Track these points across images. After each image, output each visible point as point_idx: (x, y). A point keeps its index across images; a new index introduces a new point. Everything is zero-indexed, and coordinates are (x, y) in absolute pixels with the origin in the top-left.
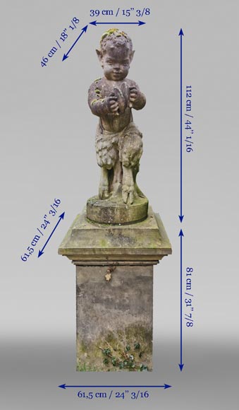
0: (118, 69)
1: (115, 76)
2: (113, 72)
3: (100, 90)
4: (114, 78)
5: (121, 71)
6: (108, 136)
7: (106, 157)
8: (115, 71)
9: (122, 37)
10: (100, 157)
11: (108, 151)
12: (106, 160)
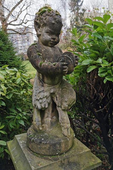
0: (54, 39)
1: (51, 44)
2: (50, 41)
3: (41, 53)
4: (50, 45)
5: (56, 40)
6: (48, 88)
7: (45, 103)
8: (52, 40)
9: (58, 16)
10: (40, 103)
11: (47, 98)
12: (45, 105)
